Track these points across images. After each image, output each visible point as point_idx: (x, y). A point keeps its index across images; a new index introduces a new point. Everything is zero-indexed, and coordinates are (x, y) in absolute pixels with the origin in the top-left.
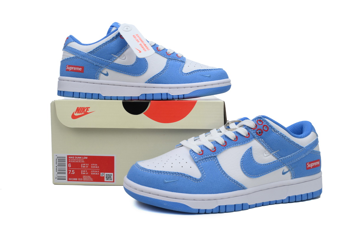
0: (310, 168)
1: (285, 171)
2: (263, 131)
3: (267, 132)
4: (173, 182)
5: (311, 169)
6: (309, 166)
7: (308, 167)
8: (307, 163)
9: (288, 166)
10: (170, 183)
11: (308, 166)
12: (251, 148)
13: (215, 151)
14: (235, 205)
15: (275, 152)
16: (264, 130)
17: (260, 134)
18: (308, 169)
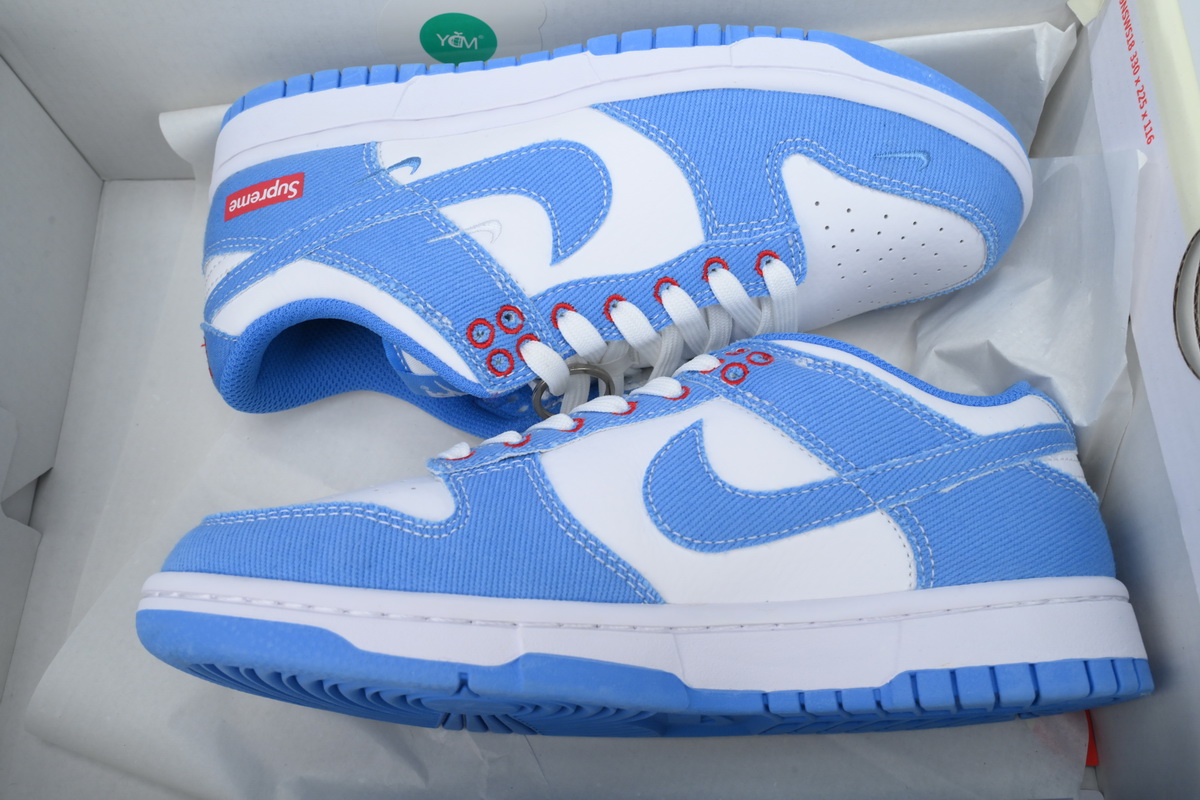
0: (286, 179)
1: (408, 169)
2: (494, 323)
3: (476, 316)
4: (896, 152)
5: (281, 175)
6: (290, 187)
7: (297, 182)
8: (300, 194)
9: (389, 185)
10: (908, 149)
11: (295, 186)
12: (557, 258)
13: (710, 262)
14: (653, 46)
15: (448, 236)
16: (491, 327)
17: (506, 313)
18: (300, 176)
